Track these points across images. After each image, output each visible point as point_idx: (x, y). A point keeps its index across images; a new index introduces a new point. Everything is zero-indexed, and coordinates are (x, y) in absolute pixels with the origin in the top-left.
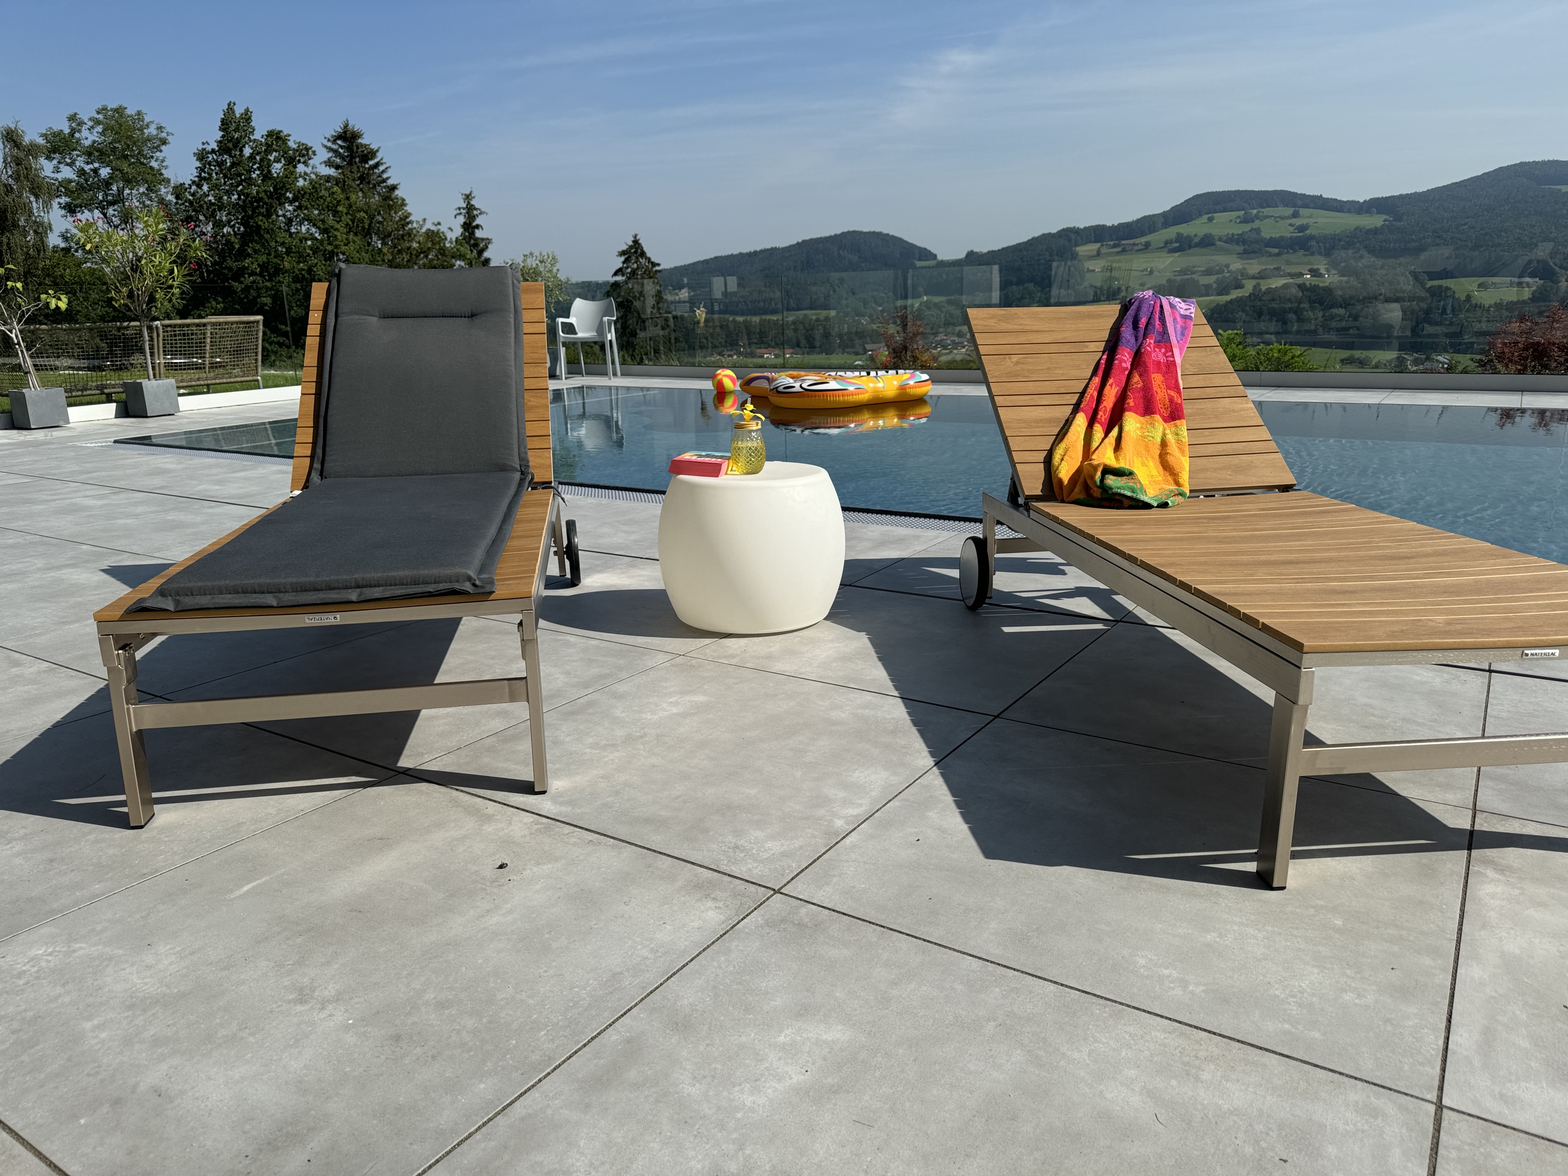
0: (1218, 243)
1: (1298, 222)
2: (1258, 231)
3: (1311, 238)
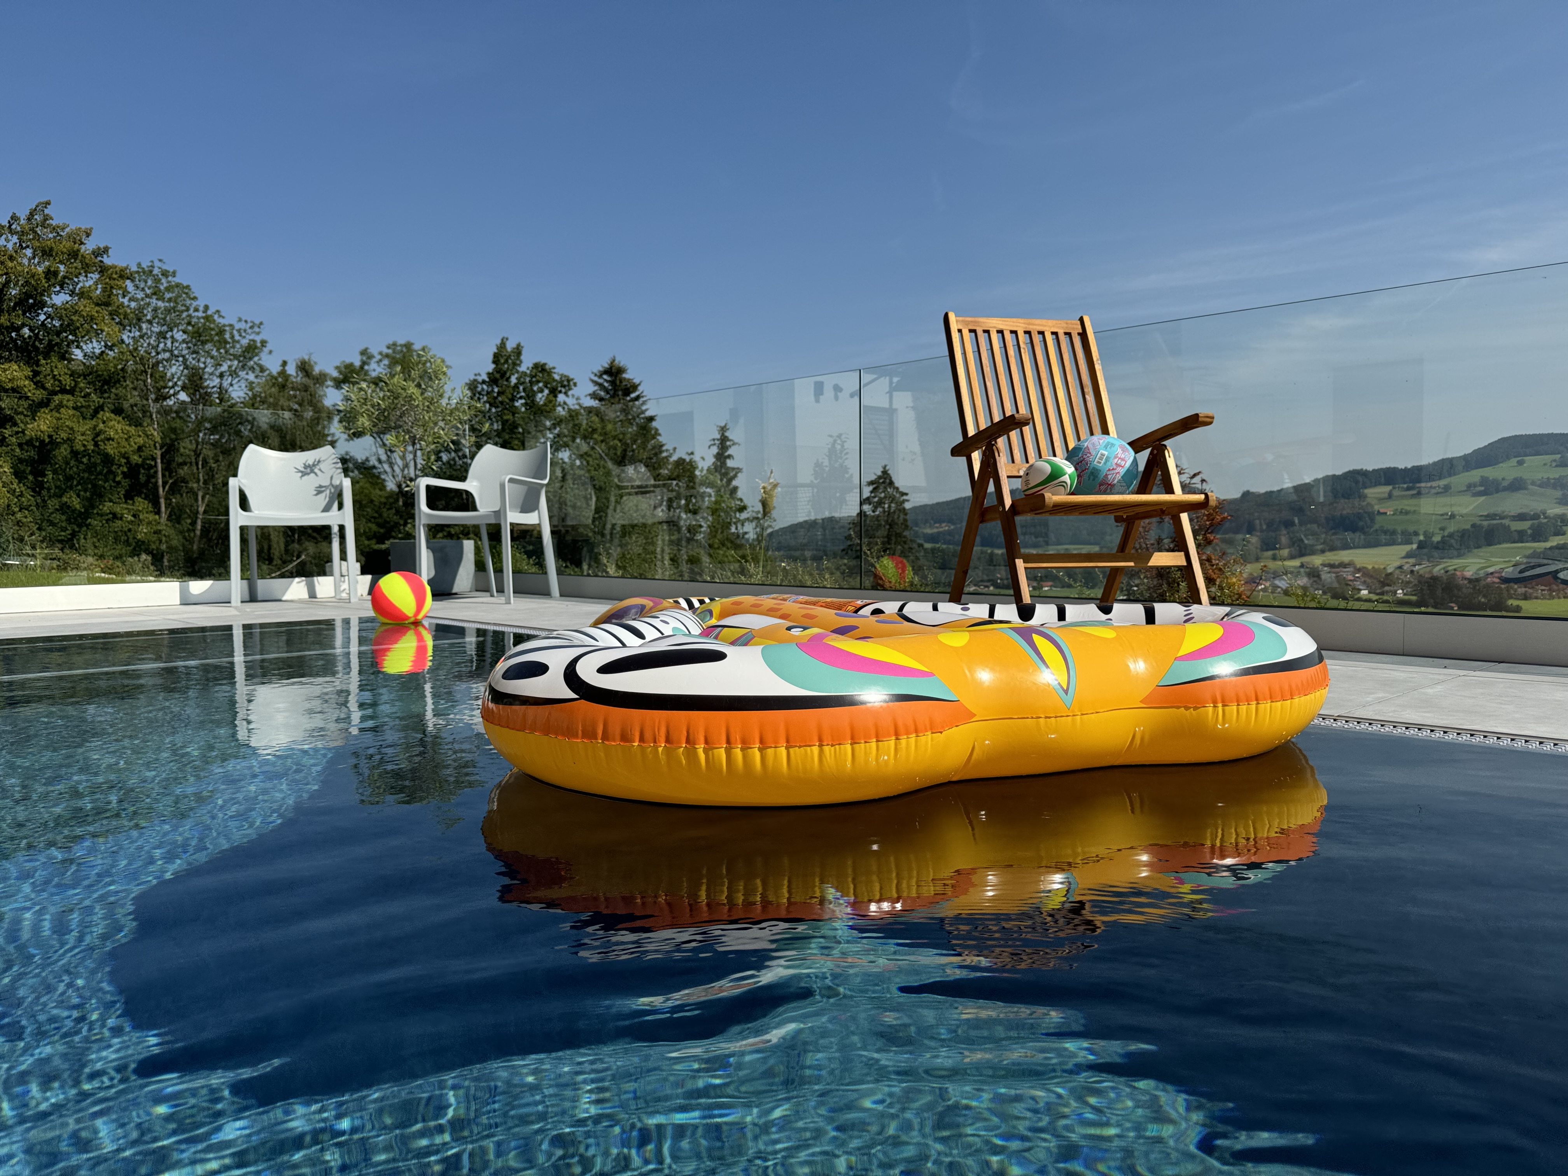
0: (1530, 487)
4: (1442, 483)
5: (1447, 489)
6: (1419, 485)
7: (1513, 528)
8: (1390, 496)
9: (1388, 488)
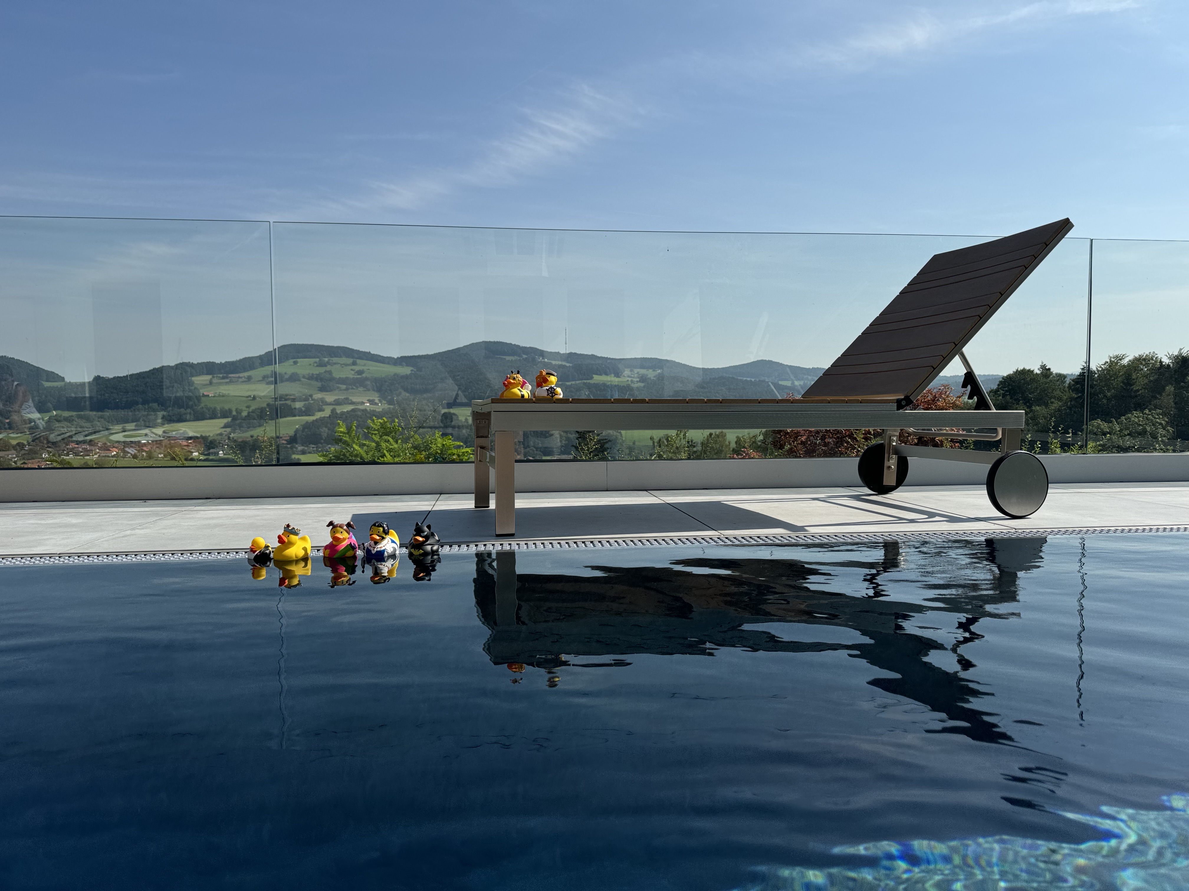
0: (302, 379)
1: (357, 368)
2: (330, 372)
3: (366, 379)
4: (246, 374)
6: (230, 375)
7: (293, 407)
8: (211, 383)
9: (209, 377)
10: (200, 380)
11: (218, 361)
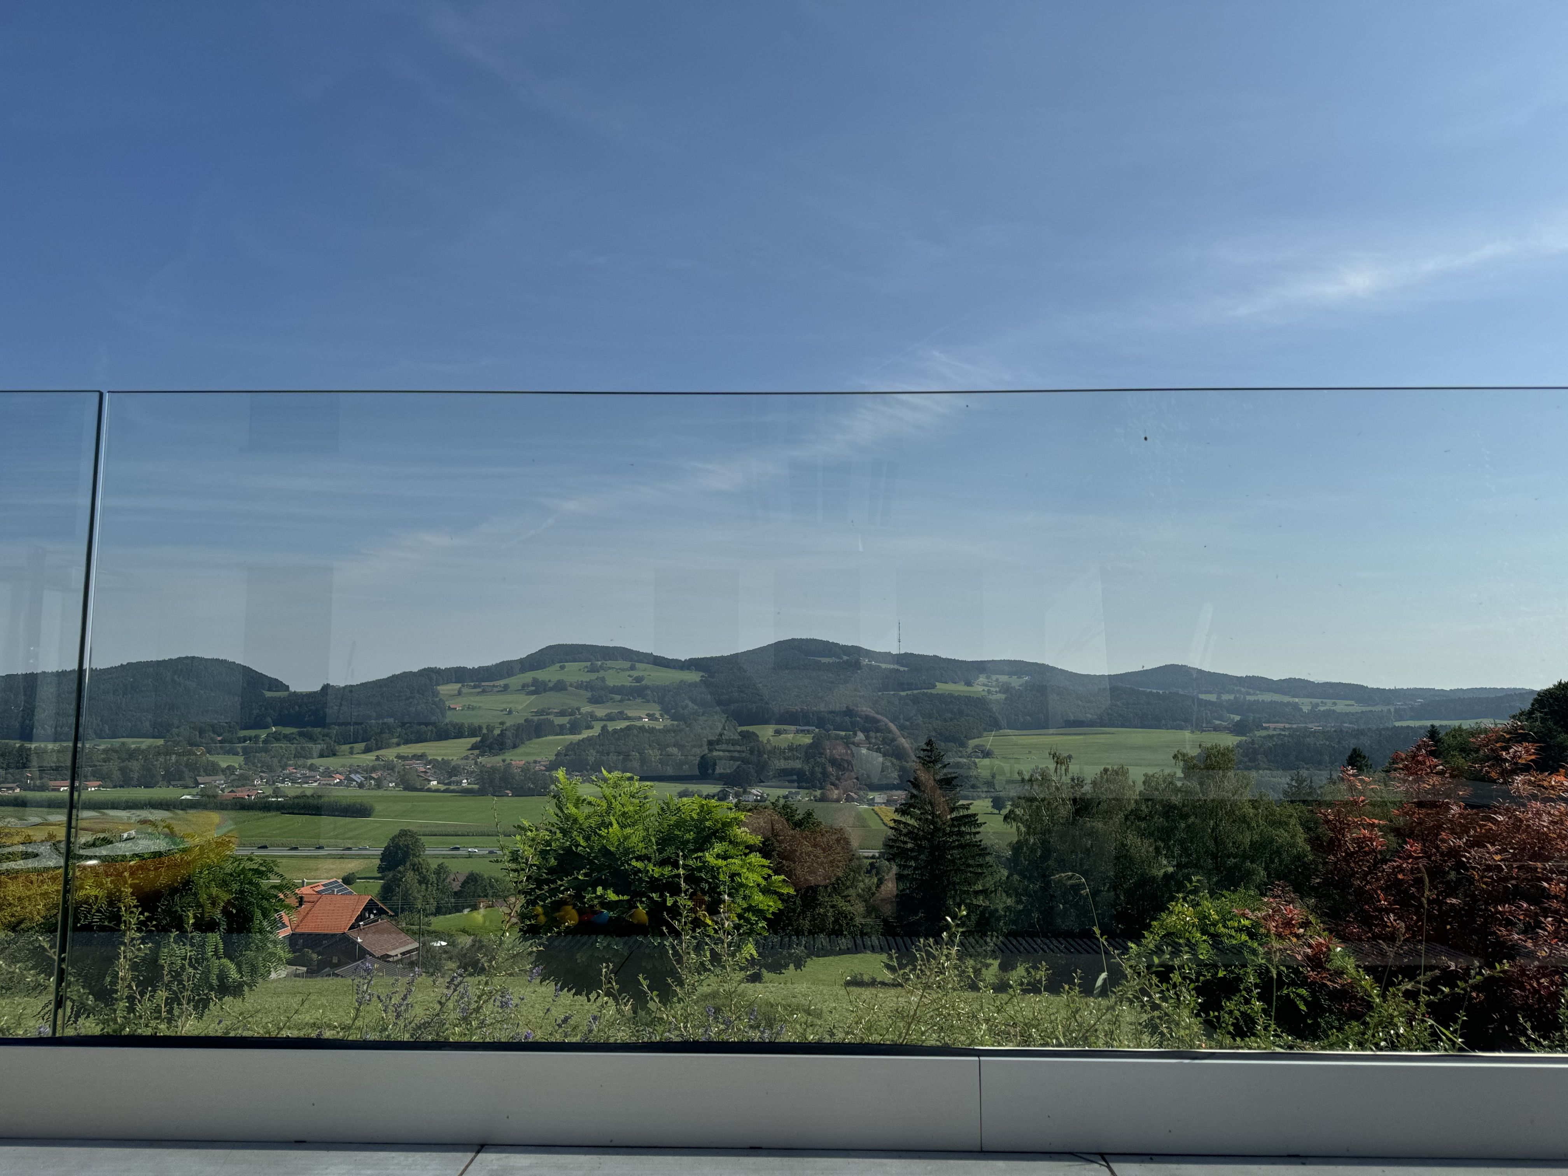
0: (569, 688)
1: (635, 674)
2: (603, 679)
3: (647, 687)
4: (502, 683)
5: (506, 688)
6: (483, 684)
7: (556, 723)
8: (460, 693)
9: (457, 686)
10: (445, 689)
11: (470, 666)
